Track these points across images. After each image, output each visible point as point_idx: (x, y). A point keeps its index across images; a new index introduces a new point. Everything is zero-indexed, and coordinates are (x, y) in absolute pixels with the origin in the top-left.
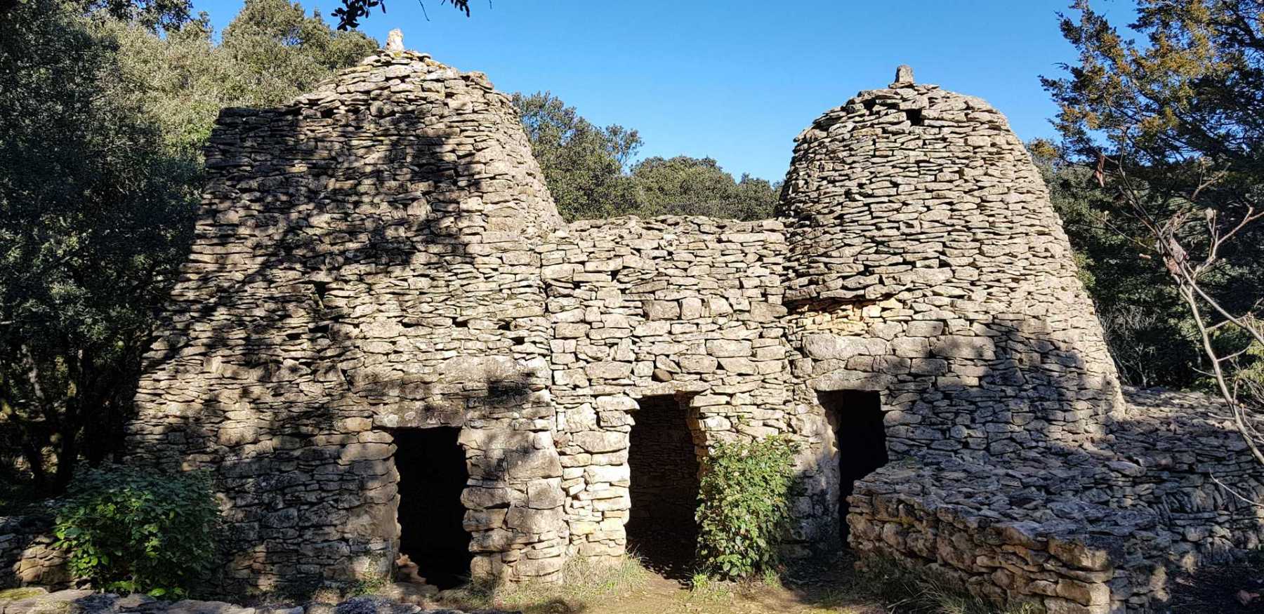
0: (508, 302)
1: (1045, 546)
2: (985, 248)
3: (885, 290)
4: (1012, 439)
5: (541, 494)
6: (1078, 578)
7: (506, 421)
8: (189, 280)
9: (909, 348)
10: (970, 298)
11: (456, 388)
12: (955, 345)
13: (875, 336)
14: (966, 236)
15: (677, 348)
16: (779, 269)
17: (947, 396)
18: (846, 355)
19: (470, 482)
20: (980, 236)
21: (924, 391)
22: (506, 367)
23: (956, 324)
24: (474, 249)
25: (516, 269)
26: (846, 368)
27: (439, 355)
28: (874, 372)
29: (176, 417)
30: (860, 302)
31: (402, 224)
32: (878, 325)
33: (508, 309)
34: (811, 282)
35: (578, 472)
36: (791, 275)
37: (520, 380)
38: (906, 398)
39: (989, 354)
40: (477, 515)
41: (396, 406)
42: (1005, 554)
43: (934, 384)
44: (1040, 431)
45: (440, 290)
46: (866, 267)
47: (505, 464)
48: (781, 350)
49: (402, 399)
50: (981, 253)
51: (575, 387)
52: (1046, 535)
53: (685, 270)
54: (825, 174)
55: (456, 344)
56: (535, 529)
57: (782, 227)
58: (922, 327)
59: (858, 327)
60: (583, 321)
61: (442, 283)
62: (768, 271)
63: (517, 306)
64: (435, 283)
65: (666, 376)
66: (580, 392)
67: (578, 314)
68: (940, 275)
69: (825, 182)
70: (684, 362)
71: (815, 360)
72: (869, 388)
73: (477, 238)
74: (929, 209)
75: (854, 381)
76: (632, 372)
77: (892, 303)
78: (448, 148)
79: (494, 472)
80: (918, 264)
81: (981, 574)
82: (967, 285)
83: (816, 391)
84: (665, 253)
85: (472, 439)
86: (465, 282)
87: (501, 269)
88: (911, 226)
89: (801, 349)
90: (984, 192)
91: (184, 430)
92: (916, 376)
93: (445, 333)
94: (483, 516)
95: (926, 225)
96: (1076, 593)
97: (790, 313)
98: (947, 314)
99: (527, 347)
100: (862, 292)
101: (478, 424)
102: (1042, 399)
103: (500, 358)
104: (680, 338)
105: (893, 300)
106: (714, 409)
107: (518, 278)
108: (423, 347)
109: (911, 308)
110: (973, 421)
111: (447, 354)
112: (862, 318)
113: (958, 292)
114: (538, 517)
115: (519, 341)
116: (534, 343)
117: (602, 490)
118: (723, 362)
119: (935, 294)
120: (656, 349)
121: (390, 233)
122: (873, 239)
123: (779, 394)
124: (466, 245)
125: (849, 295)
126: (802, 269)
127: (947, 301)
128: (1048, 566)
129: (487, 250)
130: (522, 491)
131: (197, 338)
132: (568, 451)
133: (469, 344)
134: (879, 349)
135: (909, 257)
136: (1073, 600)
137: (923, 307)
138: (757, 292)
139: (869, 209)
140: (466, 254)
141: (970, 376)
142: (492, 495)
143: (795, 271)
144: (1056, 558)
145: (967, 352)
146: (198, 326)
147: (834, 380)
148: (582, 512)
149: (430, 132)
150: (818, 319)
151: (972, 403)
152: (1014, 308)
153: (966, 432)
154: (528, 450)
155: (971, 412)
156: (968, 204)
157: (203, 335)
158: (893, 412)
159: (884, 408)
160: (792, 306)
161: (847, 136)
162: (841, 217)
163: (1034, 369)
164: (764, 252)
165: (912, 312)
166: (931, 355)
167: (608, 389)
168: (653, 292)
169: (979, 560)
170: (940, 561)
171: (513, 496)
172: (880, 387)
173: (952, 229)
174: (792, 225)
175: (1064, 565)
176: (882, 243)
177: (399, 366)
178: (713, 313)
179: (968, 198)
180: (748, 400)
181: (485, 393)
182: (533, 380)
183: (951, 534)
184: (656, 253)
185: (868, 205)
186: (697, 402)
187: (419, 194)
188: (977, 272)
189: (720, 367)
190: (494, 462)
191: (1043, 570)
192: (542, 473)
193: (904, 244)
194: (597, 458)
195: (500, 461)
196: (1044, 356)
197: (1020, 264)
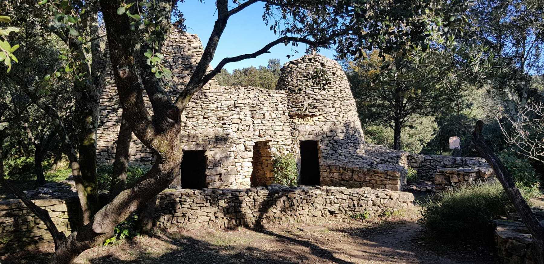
0: (221, 112)
1: (387, 173)
2: (342, 103)
3: (320, 113)
4: (349, 153)
5: (231, 170)
6: (395, 179)
7: (221, 148)
8: (104, 98)
9: (326, 129)
10: (339, 116)
11: (206, 138)
12: (337, 128)
13: (317, 125)
14: (337, 99)
15: (265, 128)
16: (286, 105)
17: (336, 142)
18: (309, 130)
19: (209, 167)
20: (341, 100)
21: (330, 140)
22: (220, 132)
23: (337, 123)
24: (207, 94)
25: (222, 102)
26: (309, 134)
27: (201, 128)
28: (317, 135)
29: (103, 146)
30: (313, 116)
31: (183, 84)
32: (317, 122)
33: (221, 114)
34: (298, 110)
35: (240, 164)
36: (290, 107)
37: (225, 135)
38: (325, 142)
39: (345, 131)
40: (211, 177)
41: (187, 143)
42: (375, 176)
43: (333, 139)
44: (355, 151)
45: (199, 107)
46: (314, 106)
47: (221, 162)
48: (289, 129)
49: (188, 141)
50: (341, 104)
51: (240, 138)
52: (387, 170)
53: (263, 104)
54: (298, 78)
55: (205, 124)
56: (230, 181)
57: (285, 93)
58: (329, 124)
59: (312, 123)
60: (239, 119)
61: (200, 105)
62: (283, 106)
63: (223, 113)
64: (197, 104)
65: (262, 136)
66: (241, 140)
67: (238, 116)
68: (332, 110)
69: (299, 81)
70: (267, 132)
71: (299, 132)
72: (316, 140)
73: (209, 91)
74: (328, 91)
75: (311, 138)
76: (254, 135)
77: (321, 117)
78: (194, 60)
79: (216, 164)
80: (328, 106)
81: (366, 182)
82: (338, 113)
83: (300, 141)
84: (257, 99)
85: (209, 154)
86: (207, 105)
87: (217, 101)
88: (325, 96)
89: (294, 129)
90: (341, 88)
91: (107, 151)
92: (328, 137)
93: (202, 121)
94: (213, 177)
95: (328, 96)
96: (394, 182)
97: (290, 119)
98: (335, 120)
99: (227, 126)
100: (314, 113)
101: (212, 149)
102: (355, 143)
103: (219, 129)
104: (265, 125)
105: (321, 116)
106: (274, 146)
107: (223, 104)
108: (195, 125)
109: (326, 118)
110: (342, 148)
111: (203, 127)
112: (313, 121)
113: (337, 114)
114: (231, 177)
115: (224, 124)
116: (229, 125)
117: (246, 169)
118: (276, 132)
119: (331, 115)
120: (259, 128)
121: (179, 87)
122: (315, 99)
123: (290, 142)
124: (205, 93)
125: (311, 114)
126: (293, 106)
127: (334, 117)
128: (387, 177)
129: (212, 95)
130: (225, 170)
131: (111, 119)
132: (237, 157)
133: (209, 124)
134: (318, 129)
135: (325, 104)
136: (393, 184)
137: (329, 118)
138: (282, 112)
139: (313, 90)
140: (205, 96)
141: (341, 136)
142: (216, 171)
143: (291, 106)
144: (390, 175)
145: (340, 131)
146: (112, 115)
147: (305, 138)
148: (240, 176)
149: (187, 54)
150: (300, 120)
151: (341, 144)
152: (348, 120)
153: (340, 151)
154: (227, 157)
155: (341, 146)
156: (337, 91)
157: (114, 118)
158: (322, 146)
159: (320, 145)
160: (291, 116)
161: (304, 68)
162: (305, 92)
163: (353, 135)
164: (282, 100)
165: (326, 119)
166: (331, 131)
167: (249, 139)
168: (256, 111)
169: (366, 178)
170: (353, 180)
171: (223, 171)
172: (318, 139)
173: (334, 97)
174: (288, 92)
175: (391, 177)
176: (318, 100)
177: (188, 131)
178: (272, 117)
179: (338, 89)
180: (283, 143)
181: (214, 140)
182: (229, 136)
183: (358, 173)
184: (255, 98)
185: (313, 89)
186: (270, 143)
187: (186, 74)
188: (340, 109)
189: (275, 133)
190: (217, 161)
191: (386, 178)
192: (232, 164)
193: (324, 101)
194: (245, 160)
195: (219, 160)
196: (355, 132)
197: (349, 108)
